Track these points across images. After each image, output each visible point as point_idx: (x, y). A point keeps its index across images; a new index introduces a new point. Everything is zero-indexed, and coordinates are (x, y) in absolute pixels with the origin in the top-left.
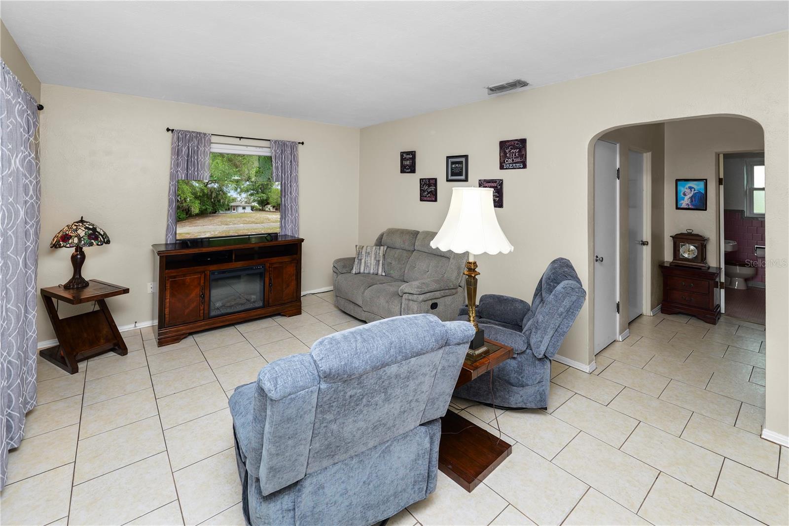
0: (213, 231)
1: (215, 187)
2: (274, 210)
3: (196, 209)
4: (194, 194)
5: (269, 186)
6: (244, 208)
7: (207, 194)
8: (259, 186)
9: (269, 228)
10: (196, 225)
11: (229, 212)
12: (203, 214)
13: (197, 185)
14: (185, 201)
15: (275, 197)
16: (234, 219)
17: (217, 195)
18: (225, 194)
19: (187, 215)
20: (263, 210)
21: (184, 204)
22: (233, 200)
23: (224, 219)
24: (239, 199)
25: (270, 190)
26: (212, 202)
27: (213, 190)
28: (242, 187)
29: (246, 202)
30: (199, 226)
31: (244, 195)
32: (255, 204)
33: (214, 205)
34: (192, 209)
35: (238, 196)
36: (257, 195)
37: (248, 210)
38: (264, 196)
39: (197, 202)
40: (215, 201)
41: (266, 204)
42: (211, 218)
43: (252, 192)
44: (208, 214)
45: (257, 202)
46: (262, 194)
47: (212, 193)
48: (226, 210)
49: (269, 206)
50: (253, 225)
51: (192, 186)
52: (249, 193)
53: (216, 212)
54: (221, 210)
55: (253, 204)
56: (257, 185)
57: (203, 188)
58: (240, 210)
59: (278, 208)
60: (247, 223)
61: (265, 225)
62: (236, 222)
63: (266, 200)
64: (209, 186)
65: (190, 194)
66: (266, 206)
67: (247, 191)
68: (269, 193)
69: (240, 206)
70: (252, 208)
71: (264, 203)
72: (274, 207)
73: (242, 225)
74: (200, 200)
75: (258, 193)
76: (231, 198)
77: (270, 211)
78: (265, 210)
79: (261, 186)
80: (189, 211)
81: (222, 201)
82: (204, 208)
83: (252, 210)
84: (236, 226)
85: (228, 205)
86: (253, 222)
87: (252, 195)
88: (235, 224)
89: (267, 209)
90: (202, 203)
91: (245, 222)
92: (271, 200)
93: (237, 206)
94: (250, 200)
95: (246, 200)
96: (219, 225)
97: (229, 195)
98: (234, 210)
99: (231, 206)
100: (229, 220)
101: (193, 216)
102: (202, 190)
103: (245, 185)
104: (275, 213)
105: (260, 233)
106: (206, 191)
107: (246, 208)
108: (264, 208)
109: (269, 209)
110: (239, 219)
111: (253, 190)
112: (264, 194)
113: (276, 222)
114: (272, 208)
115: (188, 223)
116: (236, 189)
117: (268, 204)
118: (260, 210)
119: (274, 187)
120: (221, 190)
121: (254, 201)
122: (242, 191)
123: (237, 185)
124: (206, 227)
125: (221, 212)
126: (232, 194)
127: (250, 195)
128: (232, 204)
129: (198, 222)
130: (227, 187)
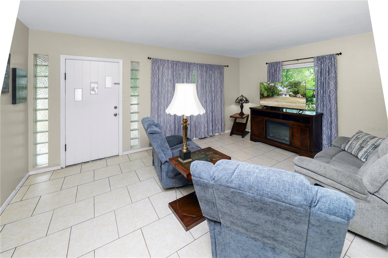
0: (272, 104)
1: (273, 85)
2: (302, 97)
3: (265, 94)
4: (265, 88)
5: (299, 84)
6: (286, 95)
7: (269, 88)
8: (293, 84)
9: (299, 106)
10: (266, 101)
11: (279, 96)
12: (268, 97)
13: (266, 84)
14: (262, 91)
15: (303, 90)
16: (281, 100)
17: (273, 89)
18: (277, 88)
19: (262, 96)
20: (296, 97)
21: (262, 92)
22: (280, 91)
23: (277, 100)
24: (283, 91)
25: (299, 86)
26: (271, 92)
27: (271, 86)
28: (284, 85)
29: (287, 92)
30: (267, 101)
31: (285, 89)
32: (291, 93)
33: (272, 93)
34: (264, 94)
35: (283, 89)
36: (292, 89)
37: (288, 96)
38: (296, 89)
39: (266, 91)
40: (272, 91)
41: (297, 94)
42: (271, 98)
43: (289, 87)
44: (270, 96)
45: (292, 92)
46: (295, 88)
47: (271, 87)
48: (277, 95)
49: (299, 95)
50: (291, 104)
51: (264, 85)
52: (288, 88)
53: (273, 96)
54: (275, 95)
55: (290, 93)
56: (292, 83)
57: (268, 85)
58: (284, 96)
59: (305, 96)
60: (287, 102)
61: (297, 104)
62: (282, 101)
63: (297, 91)
64: (270, 84)
65: (263, 88)
66: (297, 95)
67: (287, 87)
68: (299, 88)
69: (283, 94)
70: (290, 95)
71: (296, 93)
72: (302, 95)
73: (285, 103)
74: (267, 91)
75: (292, 87)
76: (279, 90)
77: (300, 97)
78: (297, 97)
79: (294, 84)
80: (263, 95)
81: (275, 91)
82: (268, 94)
83: (290, 96)
84: (282, 103)
85: (278, 93)
86: (290, 102)
87: (289, 88)
88: (282, 102)
89: (298, 96)
90: (268, 92)
91: (286, 102)
92: (300, 91)
93: (282, 94)
94: (288, 91)
95: (286, 91)
96: (275, 102)
97: (278, 88)
98: (281, 96)
99: (280, 94)
100: (279, 100)
101: (265, 97)
102: (268, 87)
103: (286, 84)
104: (302, 99)
105: (294, 108)
106: (269, 87)
107: (287, 95)
108: (296, 96)
109: (299, 96)
110: (283, 100)
111: (290, 86)
112: (296, 88)
113: (304, 103)
114: (301, 95)
115: (263, 100)
116: (281, 86)
117: (298, 93)
118: (294, 96)
119: (302, 84)
120: (275, 87)
121: (291, 92)
122: (284, 87)
123: (282, 84)
124: (270, 102)
125: (275, 96)
126: (280, 88)
127: (288, 89)
128: (280, 93)
129: (267, 100)
130: (277, 85)
